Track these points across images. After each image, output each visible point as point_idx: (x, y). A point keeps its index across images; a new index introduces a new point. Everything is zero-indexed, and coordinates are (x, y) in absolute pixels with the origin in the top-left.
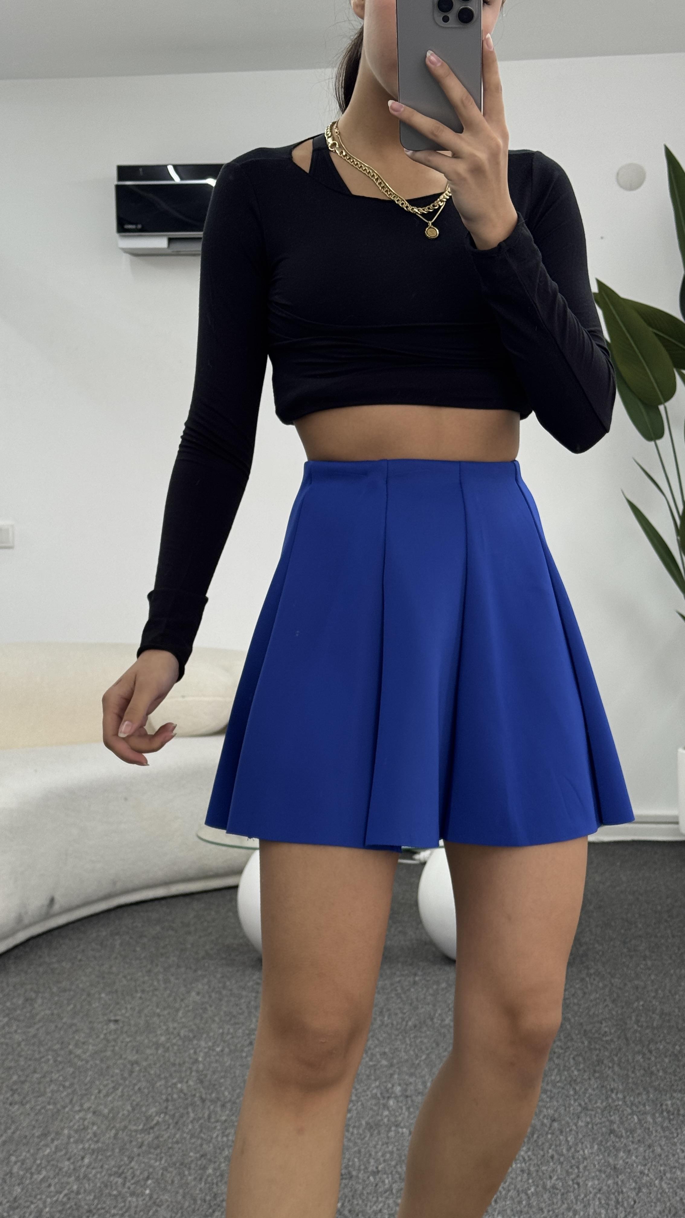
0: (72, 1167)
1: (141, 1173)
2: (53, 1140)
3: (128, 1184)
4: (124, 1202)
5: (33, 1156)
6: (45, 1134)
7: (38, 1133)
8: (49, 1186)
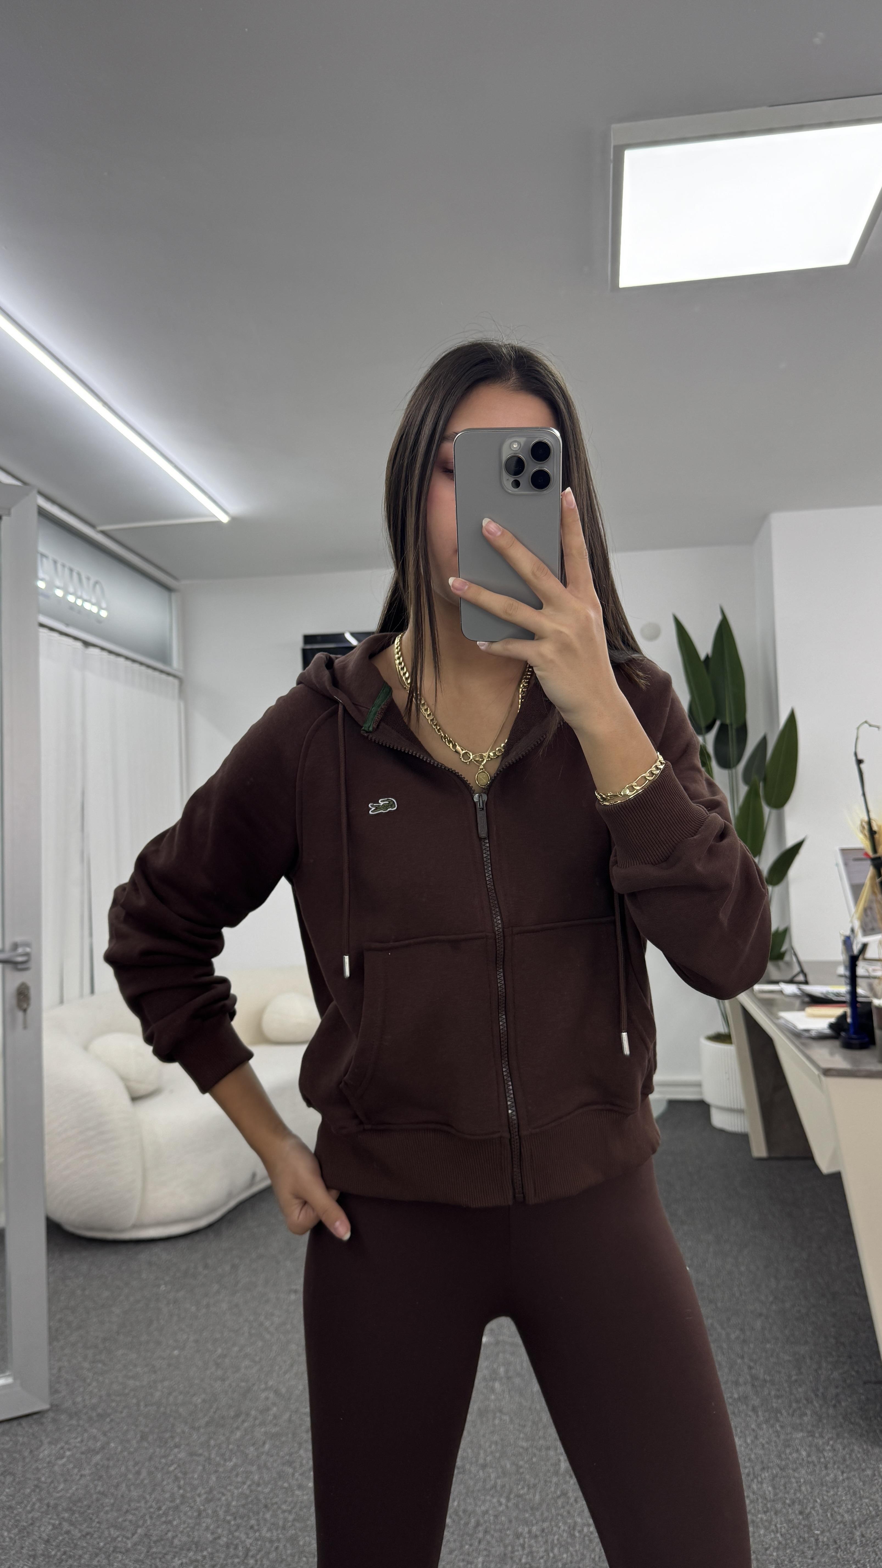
0: (256, 1454)
2: (243, 1421)
3: (297, 1475)
5: (228, 1439)
6: (237, 1416)
7: (232, 1413)
8: (237, 1475)
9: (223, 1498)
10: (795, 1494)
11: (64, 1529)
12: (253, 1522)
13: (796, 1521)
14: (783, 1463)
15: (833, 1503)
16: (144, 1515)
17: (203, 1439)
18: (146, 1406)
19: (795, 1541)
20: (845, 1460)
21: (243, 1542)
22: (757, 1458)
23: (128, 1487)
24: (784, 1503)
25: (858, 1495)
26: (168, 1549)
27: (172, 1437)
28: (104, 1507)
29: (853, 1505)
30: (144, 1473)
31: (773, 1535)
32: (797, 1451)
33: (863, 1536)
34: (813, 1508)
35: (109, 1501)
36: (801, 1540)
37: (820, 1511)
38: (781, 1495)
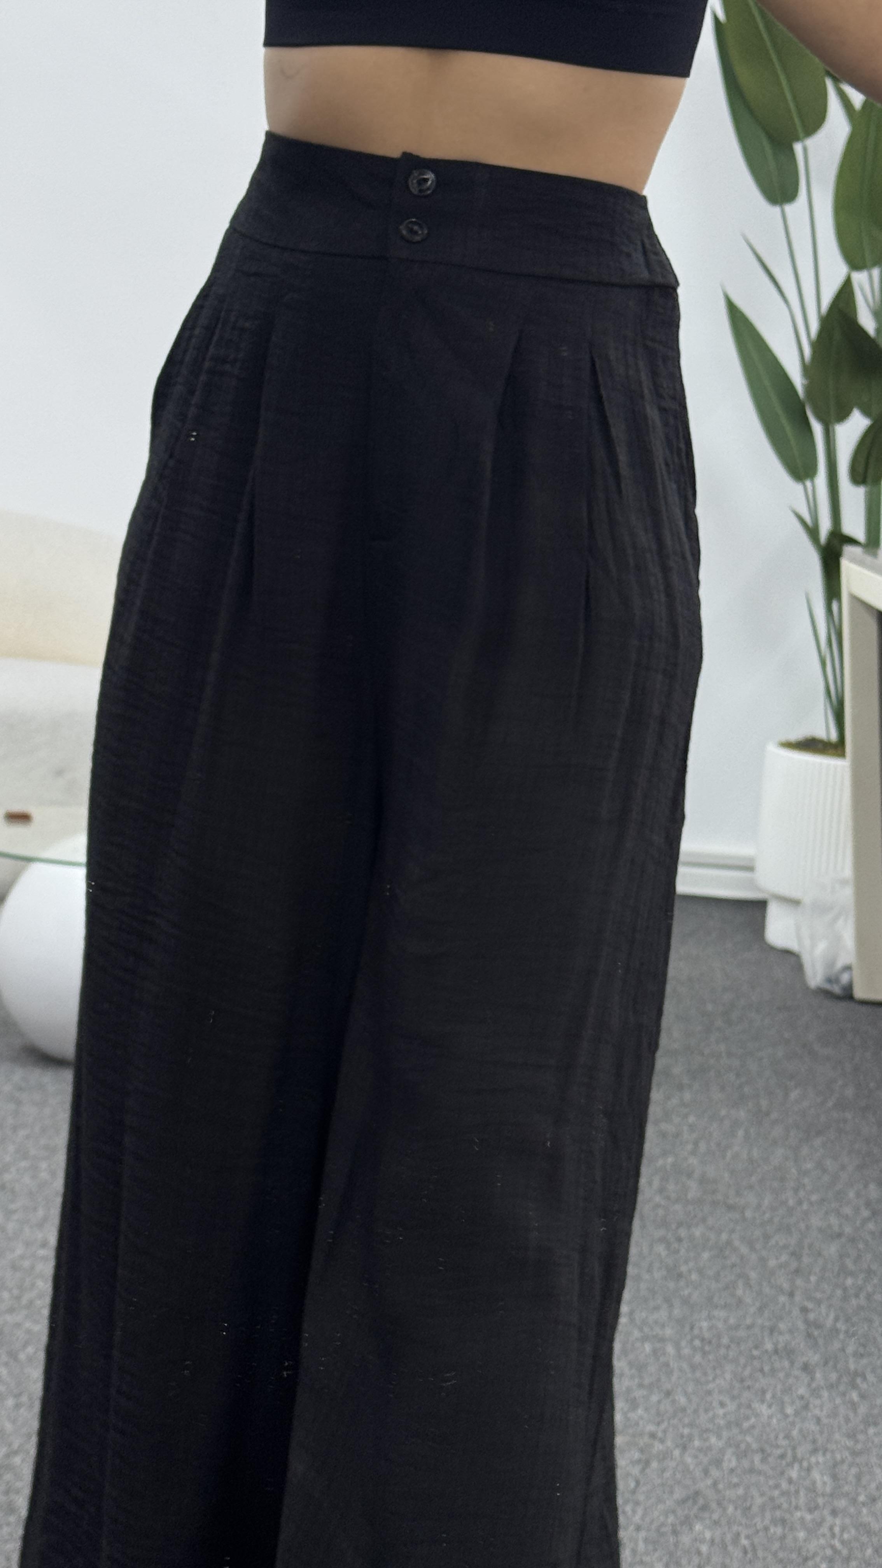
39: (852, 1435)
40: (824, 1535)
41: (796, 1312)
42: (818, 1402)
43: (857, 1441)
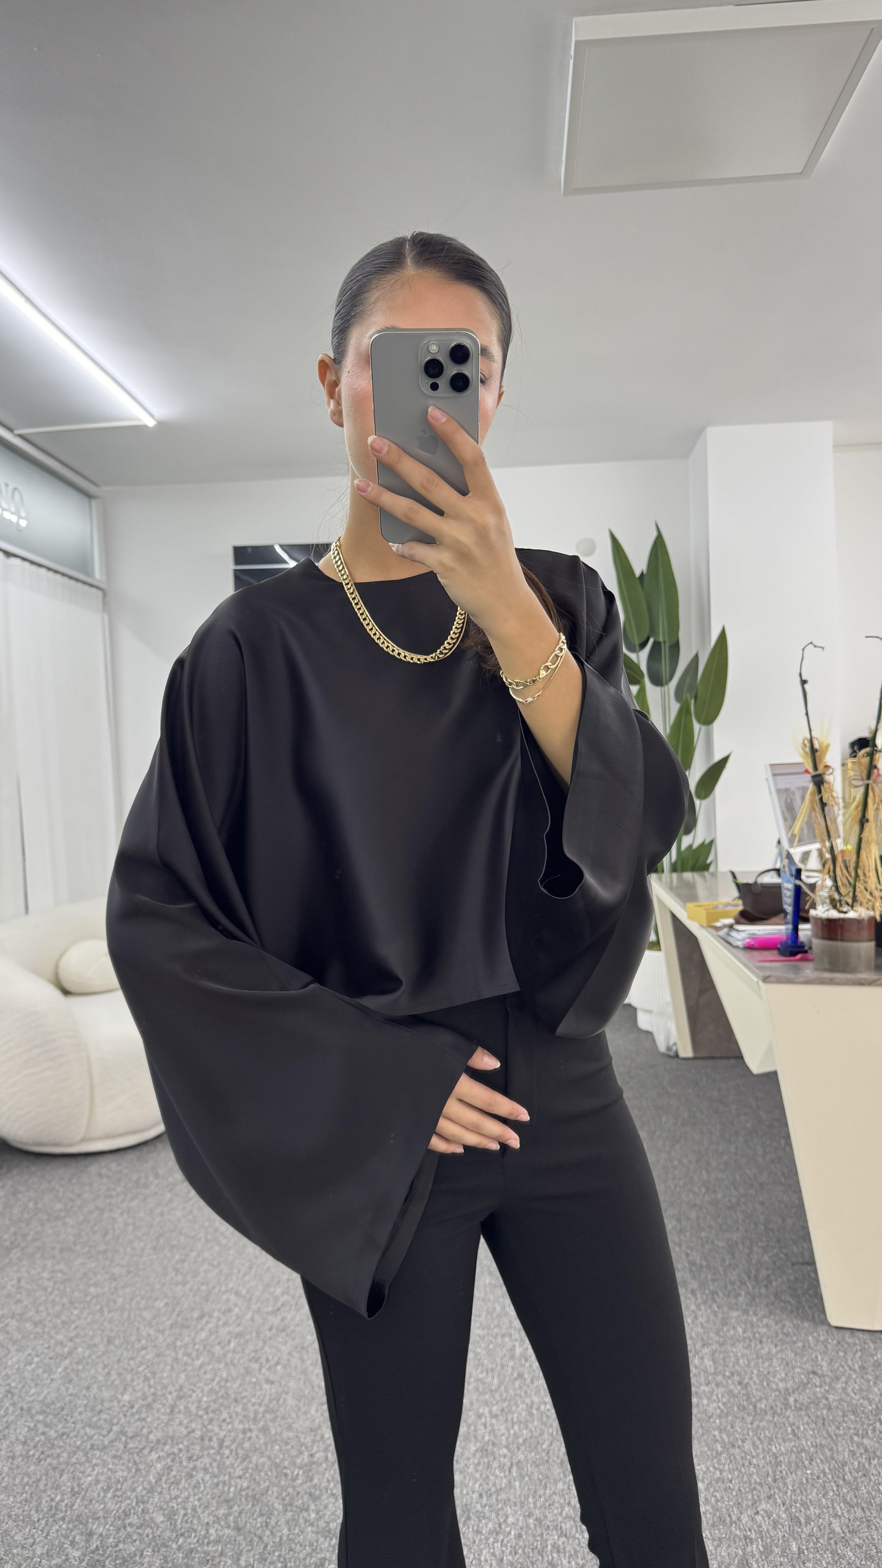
0: (222, 1352)
1: (273, 1358)
2: (207, 1322)
3: (263, 1370)
4: (261, 1389)
5: (193, 1340)
6: (201, 1317)
7: (196, 1314)
8: (206, 1373)
9: (194, 1395)
10: (734, 1367)
11: (40, 1431)
12: (225, 1415)
13: (736, 1391)
14: (721, 1340)
15: (769, 1373)
16: (119, 1413)
17: (169, 1340)
18: (109, 1312)
19: (735, 1409)
20: (777, 1334)
21: (216, 1435)
22: (698, 1336)
23: (100, 1388)
24: (724, 1376)
25: (790, 1366)
26: (144, 1443)
27: (139, 1340)
28: (77, 1408)
29: (786, 1374)
30: (114, 1376)
31: (715, 1405)
32: (734, 1328)
33: (796, 1401)
34: (751, 1378)
35: (81, 1402)
36: (741, 1408)
37: (757, 1381)
38: (720, 1368)
39: (718, 1334)
40: (715, 1401)
41: (683, 1256)
42: (700, 1313)
43: (720, 1336)
